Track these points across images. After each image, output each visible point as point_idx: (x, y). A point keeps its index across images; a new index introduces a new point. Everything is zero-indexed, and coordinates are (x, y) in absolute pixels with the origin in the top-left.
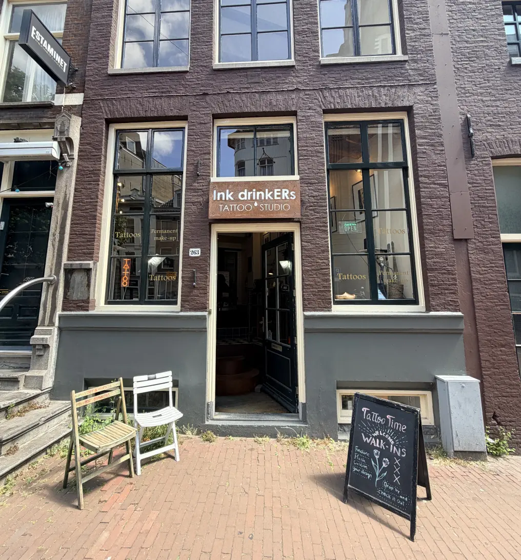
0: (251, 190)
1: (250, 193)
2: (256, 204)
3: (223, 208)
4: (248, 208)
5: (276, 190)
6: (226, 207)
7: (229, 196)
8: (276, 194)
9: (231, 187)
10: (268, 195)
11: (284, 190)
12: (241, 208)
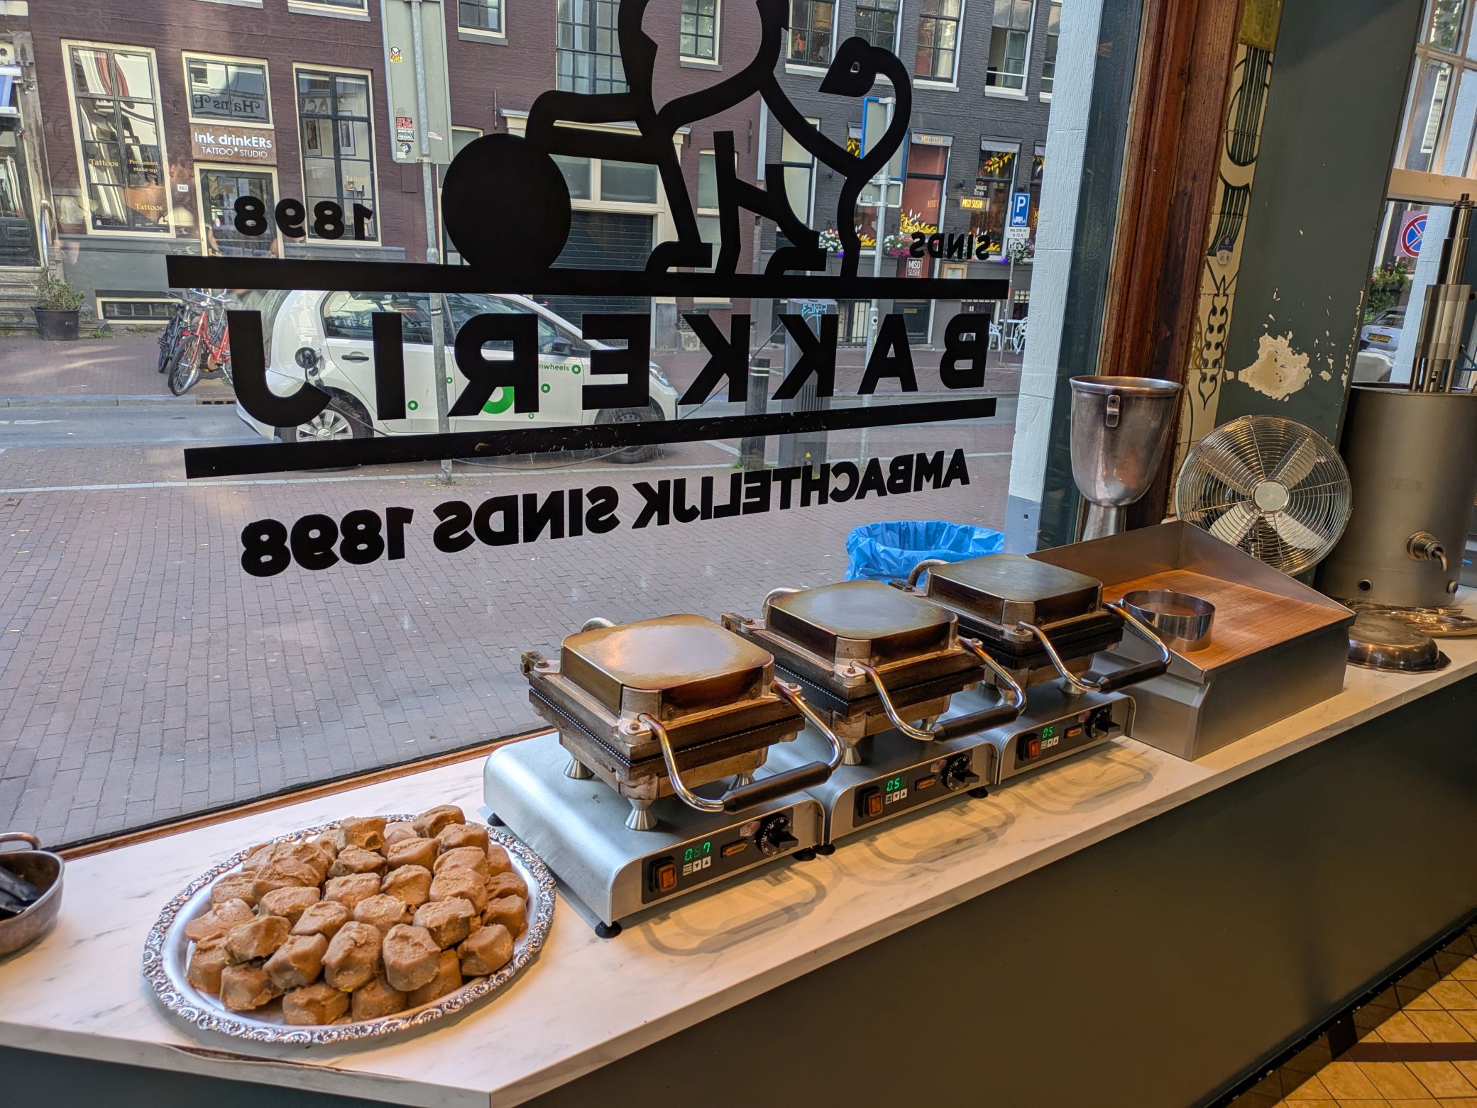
0: (231, 136)
1: (230, 139)
2: (236, 149)
3: (206, 150)
4: (230, 152)
5: (253, 138)
6: (209, 150)
7: (210, 139)
8: (254, 142)
9: (211, 130)
10: (247, 142)
11: (260, 139)
12: (222, 151)
